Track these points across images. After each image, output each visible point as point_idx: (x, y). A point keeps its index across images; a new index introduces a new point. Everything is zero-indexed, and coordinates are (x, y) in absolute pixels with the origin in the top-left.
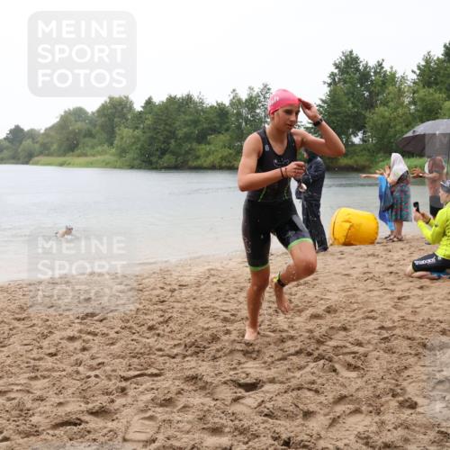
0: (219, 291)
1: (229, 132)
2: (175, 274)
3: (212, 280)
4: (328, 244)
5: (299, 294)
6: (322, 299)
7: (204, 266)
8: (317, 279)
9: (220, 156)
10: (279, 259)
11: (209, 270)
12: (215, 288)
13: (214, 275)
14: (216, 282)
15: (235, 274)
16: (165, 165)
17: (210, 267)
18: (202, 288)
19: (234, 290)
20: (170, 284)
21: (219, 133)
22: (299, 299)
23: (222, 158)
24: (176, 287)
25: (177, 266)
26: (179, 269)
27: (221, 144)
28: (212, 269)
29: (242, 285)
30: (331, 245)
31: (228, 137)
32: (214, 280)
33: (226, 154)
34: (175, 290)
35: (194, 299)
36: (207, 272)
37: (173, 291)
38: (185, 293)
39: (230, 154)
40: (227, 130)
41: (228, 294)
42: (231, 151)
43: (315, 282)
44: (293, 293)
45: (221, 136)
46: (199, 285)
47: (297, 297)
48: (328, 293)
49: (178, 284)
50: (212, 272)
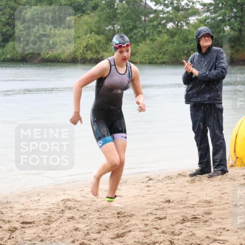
0: (76, 230)
1: (97, 12)
2: (18, 207)
3: (68, 214)
4: (228, 165)
5: (185, 233)
6: (215, 240)
7: (57, 195)
8: (209, 213)
9: (85, 44)
10: (160, 185)
11: (65, 201)
12: (71, 225)
13: (70, 209)
14: (72, 218)
15: (99, 206)
16: (9, 56)
17: (65, 197)
18: (54, 225)
19: (97, 228)
20: (9, 222)
21: (83, 12)
22: (183, 240)
23: (88, 48)
24: (18, 225)
25: (21, 196)
26: (23, 200)
27: (86, 27)
28: (69, 200)
29: (107, 221)
30: (232, 166)
31: (96, 19)
32: (70, 215)
33: (92, 42)
34: (16, 229)
35: (41, 241)
36: (61, 204)
37: (12, 230)
38: (30, 232)
39: (99, 42)
40: (94, 8)
41: (88, 234)
42: (99, 38)
43: (207, 217)
44: (177, 232)
45: (86, 18)
46: (49, 221)
47: (180, 237)
48: (224, 232)
49: (21, 220)
50: (69, 204)
